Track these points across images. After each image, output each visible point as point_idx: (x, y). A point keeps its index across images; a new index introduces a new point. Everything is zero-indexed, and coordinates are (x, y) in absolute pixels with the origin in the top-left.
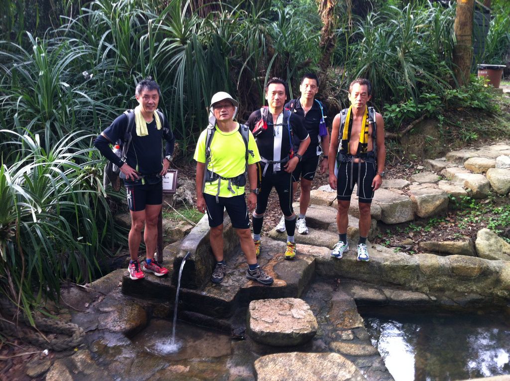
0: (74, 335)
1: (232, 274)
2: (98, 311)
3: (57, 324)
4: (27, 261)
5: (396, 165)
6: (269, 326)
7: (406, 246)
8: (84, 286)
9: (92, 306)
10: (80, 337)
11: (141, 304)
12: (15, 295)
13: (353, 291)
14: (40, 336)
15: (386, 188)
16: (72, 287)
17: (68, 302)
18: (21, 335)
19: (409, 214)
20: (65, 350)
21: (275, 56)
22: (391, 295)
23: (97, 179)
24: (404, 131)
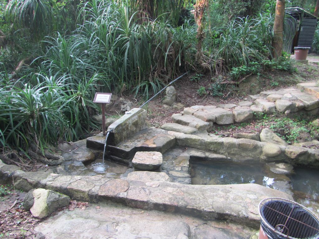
0: (59, 160)
1: (134, 141)
2: (74, 153)
3: (54, 155)
4: (42, 128)
5: (235, 97)
6: (140, 161)
7: (225, 135)
8: (70, 143)
9: (72, 151)
10: (62, 161)
11: (93, 152)
12: (37, 141)
14: (45, 159)
15: (223, 108)
16: (65, 143)
17: (62, 148)
18: (38, 158)
19: (231, 120)
20: (55, 165)
21: (172, 43)
22: (209, 155)
23: (82, 98)
24: (241, 81)
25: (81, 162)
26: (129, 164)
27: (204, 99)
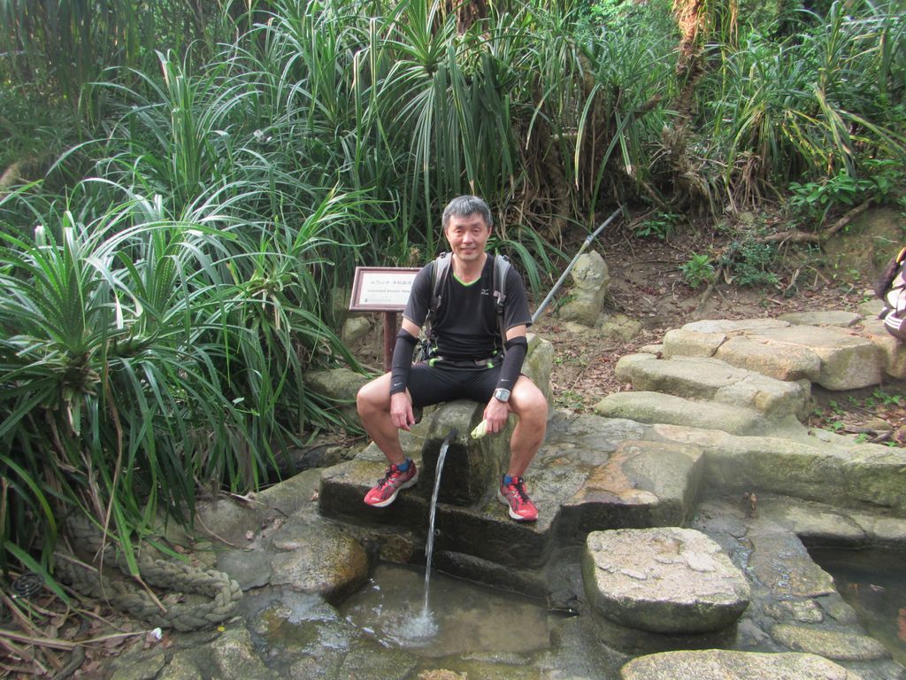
0: (219, 596)
1: (540, 478)
2: (272, 548)
3: (185, 571)
4: (127, 438)
5: (820, 289)
6: (641, 586)
7: (878, 432)
8: (246, 498)
9: (259, 538)
10: (232, 600)
11: (356, 536)
12: (101, 511)
13: (788, 517)
14: (147, 597)
15: (817, 325)
16: (221, 498)
17: (211, 529)
18: (107, 594)
19: (873, 371)
20: (198, 629)
21: (596, 88)
22: (873, 527)
23: (275, 299)
24: (831, 230)
25: (317, 599)
26: (550, 593)
27: (707, 299)
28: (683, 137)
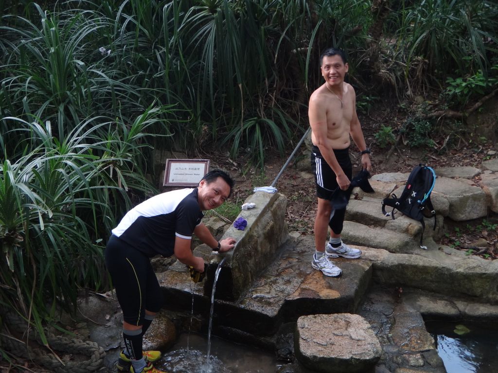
0: (93, 356)
1: (275, 282)
3: (73, 342)
4: (38, 268)
5: (462, 149)
6: (323, 349)
7: (480, 248)
8: (104, 295)
9: (113, 319)
10: (100, 358)
11: (169, 316)
12: (25, 309)
13: (418, 303)
14: (54, 358)
15: (453, 178)
16: (90, 295)
17: (85, 315)
18: (31, 356)
19: (483, 209)
21: (319, 23)
22: (465, 309)
23: (117, 170)
24: (471, 110)
26: (278, 350)
27: (391, 155)
28: (377, 50)
